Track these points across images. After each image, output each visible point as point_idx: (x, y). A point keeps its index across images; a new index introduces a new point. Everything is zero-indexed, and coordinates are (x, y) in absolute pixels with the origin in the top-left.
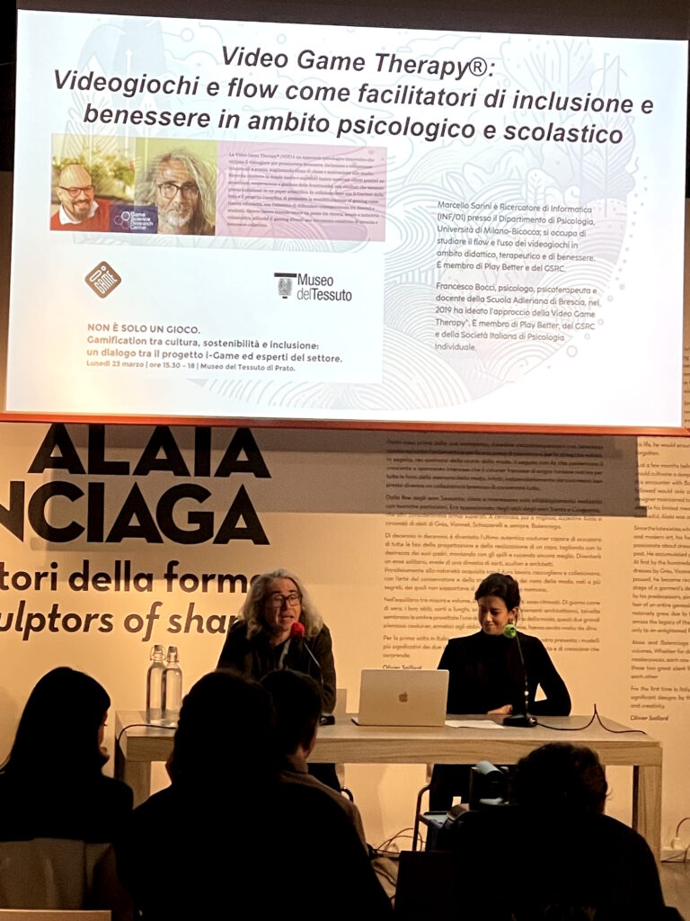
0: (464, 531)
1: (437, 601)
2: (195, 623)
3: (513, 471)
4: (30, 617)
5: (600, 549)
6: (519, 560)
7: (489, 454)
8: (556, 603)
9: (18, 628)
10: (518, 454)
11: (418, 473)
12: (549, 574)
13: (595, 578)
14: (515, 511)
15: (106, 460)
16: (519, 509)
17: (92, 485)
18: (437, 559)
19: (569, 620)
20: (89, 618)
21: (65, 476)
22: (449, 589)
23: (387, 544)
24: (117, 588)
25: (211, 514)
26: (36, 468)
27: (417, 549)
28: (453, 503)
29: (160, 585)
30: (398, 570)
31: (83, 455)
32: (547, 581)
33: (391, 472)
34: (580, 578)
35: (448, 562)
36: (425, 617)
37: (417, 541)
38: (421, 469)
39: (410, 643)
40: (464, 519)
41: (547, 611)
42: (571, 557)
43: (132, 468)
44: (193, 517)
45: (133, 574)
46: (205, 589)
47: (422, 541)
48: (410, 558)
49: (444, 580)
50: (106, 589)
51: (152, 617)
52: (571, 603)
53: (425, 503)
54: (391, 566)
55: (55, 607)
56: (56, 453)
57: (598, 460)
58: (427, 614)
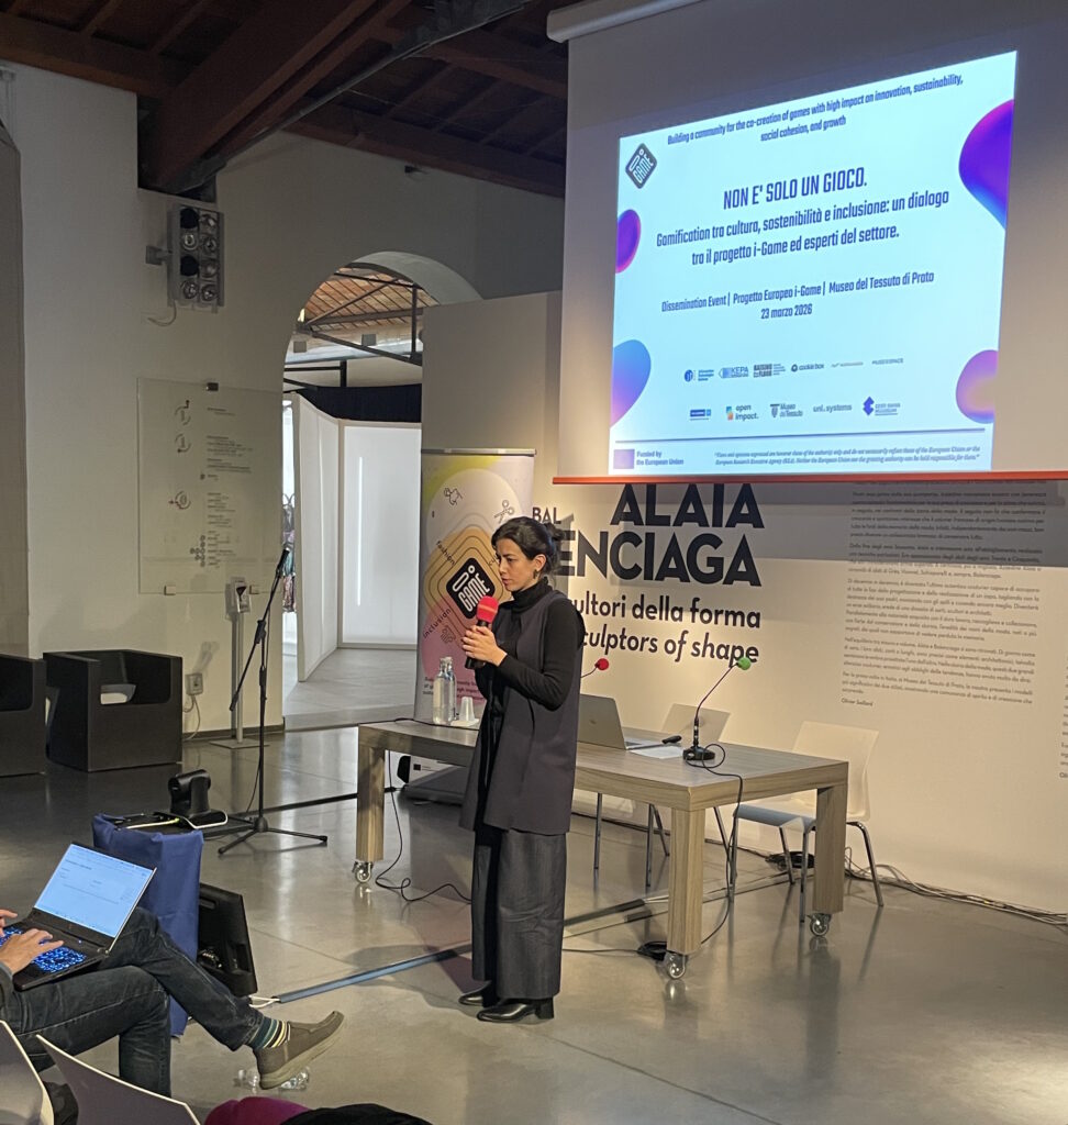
0: (912, 578)
1: (886, 643)
2: (709, 649)
3: (959, 520)
4: (610, 637)
5: (1037, 599)
6: (960, 608)
7: (938, 503)
8: (993, 652)
9: (603, 646)
10: (966, 503)
11: (877, 523)
12: (987, 623)
13: (1032, 629)
14: (960, 560)
15: (657, 514)
16: (963, 557)
17: (647, 534)
18: (889, 604)
19: (1004, 670)
20: (644, 640)
21: (631, 527)
22: (899, 633)
23: (849, 589)
24: (661, 618)
25: (722, 559)
26: (614, 522)
27: (872, 594)
28: (906, 552)
29: (687, 616)
30: (857, 613)
31: (642, 509)
32: (984, 630)
33: (855, 522)
34: (1017, 629)
35: (898, 608)
36: (877, 658)
37: (873, 586)
38: (879, 519)
39: (863, 680)
40: (913, 567)
41: (983, 660)
42: (1010, 607)
43: (672, 521)
44: (711, 561)
45: (671, 608)
46: (716, 622)
47: (877, 587)
48: (867, 602)
49: (893, 624)
50: (654, 618)
51: (682, 642)
52: (1007, 654)
53: (881, 551)
54: (851, 609)
55: (624, 630)
56: (627, 509)
57: (1040, 508)
58: (879, 655)
